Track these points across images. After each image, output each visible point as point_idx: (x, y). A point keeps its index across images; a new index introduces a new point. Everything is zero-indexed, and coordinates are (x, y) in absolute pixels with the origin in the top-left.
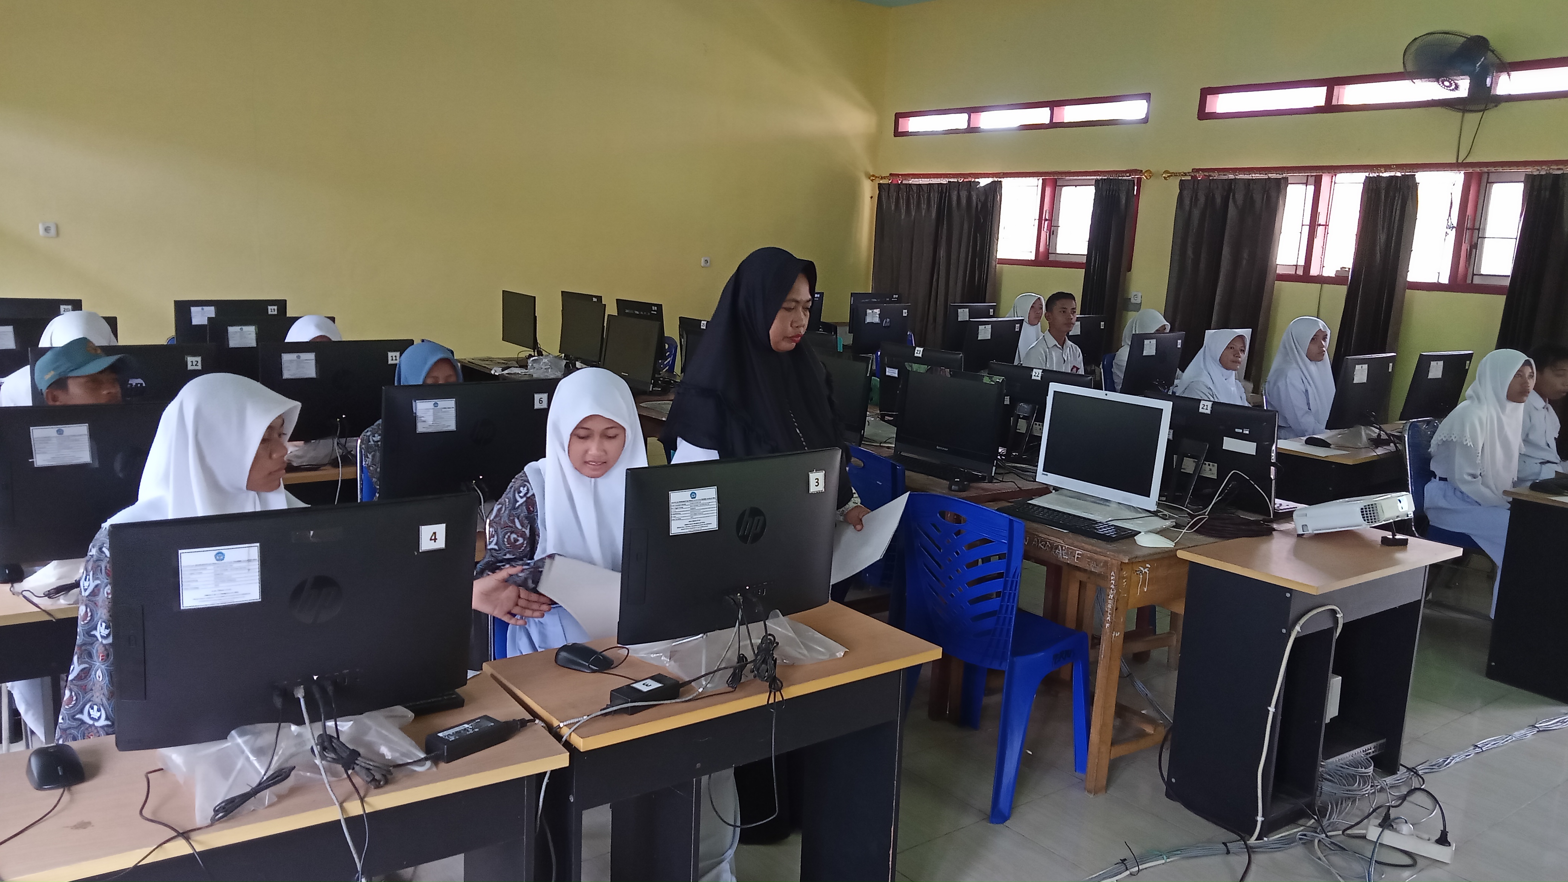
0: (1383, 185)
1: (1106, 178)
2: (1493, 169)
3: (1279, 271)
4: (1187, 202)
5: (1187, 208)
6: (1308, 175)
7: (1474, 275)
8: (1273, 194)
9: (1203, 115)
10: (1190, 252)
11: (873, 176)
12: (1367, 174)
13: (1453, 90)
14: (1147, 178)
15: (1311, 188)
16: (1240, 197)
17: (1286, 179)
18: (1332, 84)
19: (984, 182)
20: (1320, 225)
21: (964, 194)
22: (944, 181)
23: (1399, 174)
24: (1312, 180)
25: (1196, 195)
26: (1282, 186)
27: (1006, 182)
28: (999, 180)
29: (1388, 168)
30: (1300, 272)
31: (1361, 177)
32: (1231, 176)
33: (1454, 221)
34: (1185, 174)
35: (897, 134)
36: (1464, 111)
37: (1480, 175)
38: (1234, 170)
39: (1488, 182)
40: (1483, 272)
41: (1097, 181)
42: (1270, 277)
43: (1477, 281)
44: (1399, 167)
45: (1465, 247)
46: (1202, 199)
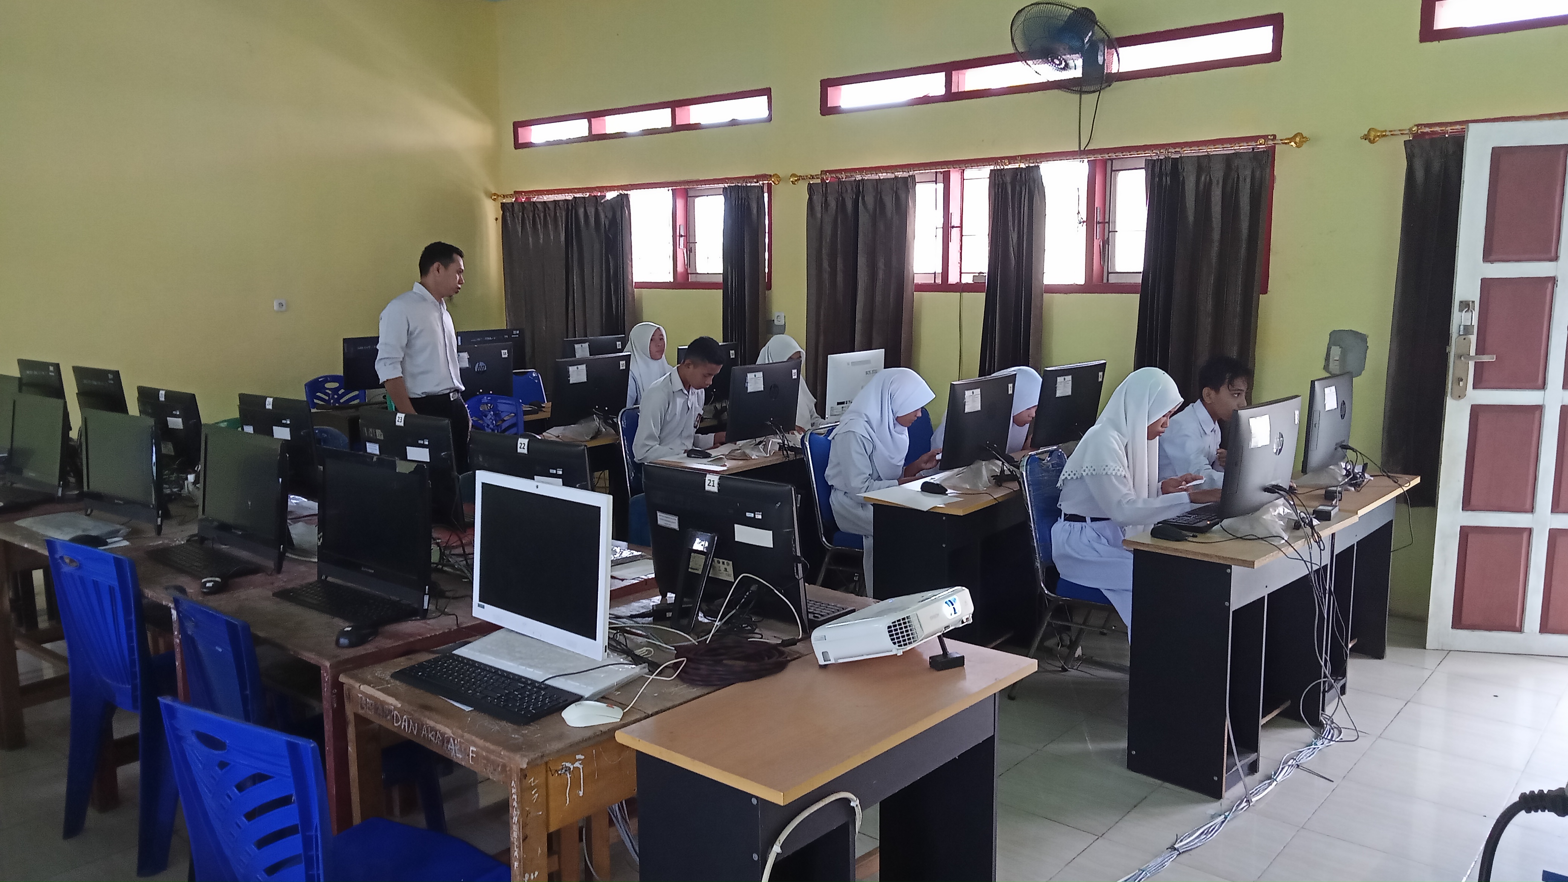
0: (1008, 179)
1: (733, 185)
2: (1113, 156)
3: (918, 280)
4: (818, 209)
5: (819, 215)
6: (936, 172)
7: (1108, 273)
8: (903, 196)
9: (826, 110)
10: (826, 265)
11: (495, 194)
12: (992, 167)
13: (1064, 69)
14: (775, 183)
15: (940, 186)
16: (870, 199)
17: (913, 177)
18: (950, 68)
19: (610, 195)
20: (953, 227)
21: (591, 211)
22: (569, 197)
23: (1023, 166)
24: (940, 177)
25: (826, 200)
26: (910, 185)
27: (636, 197)
28: (626, 192)
29: (1012, 159)
30: (939, 281)
31: (986, 171)
32: (859, 177)
33: (1084, 215)
34: (813, 177)
35: (518, 145)
36: (1081, 92)
37: (1105, 162)
38: (861, 170)
39: (1112, 171)
40: (1118, 270)
41: (725, 188)
42: (908, 289)
43: (1113, 279)
44: (1024, 158)
45: (1097, 243)
46: (833, 204)
